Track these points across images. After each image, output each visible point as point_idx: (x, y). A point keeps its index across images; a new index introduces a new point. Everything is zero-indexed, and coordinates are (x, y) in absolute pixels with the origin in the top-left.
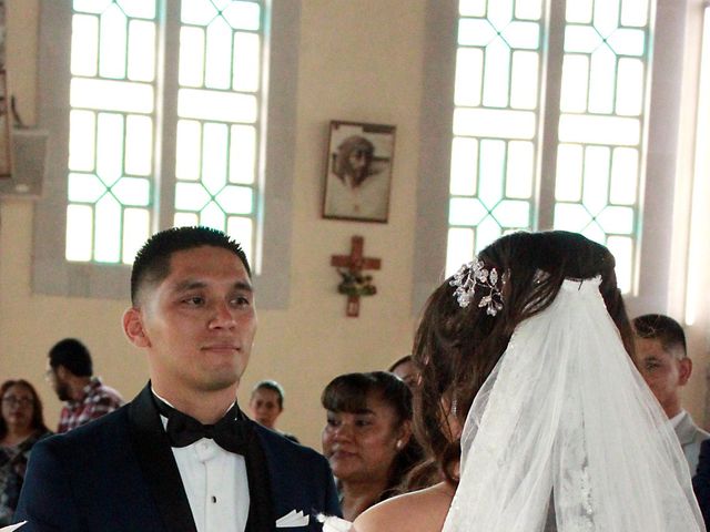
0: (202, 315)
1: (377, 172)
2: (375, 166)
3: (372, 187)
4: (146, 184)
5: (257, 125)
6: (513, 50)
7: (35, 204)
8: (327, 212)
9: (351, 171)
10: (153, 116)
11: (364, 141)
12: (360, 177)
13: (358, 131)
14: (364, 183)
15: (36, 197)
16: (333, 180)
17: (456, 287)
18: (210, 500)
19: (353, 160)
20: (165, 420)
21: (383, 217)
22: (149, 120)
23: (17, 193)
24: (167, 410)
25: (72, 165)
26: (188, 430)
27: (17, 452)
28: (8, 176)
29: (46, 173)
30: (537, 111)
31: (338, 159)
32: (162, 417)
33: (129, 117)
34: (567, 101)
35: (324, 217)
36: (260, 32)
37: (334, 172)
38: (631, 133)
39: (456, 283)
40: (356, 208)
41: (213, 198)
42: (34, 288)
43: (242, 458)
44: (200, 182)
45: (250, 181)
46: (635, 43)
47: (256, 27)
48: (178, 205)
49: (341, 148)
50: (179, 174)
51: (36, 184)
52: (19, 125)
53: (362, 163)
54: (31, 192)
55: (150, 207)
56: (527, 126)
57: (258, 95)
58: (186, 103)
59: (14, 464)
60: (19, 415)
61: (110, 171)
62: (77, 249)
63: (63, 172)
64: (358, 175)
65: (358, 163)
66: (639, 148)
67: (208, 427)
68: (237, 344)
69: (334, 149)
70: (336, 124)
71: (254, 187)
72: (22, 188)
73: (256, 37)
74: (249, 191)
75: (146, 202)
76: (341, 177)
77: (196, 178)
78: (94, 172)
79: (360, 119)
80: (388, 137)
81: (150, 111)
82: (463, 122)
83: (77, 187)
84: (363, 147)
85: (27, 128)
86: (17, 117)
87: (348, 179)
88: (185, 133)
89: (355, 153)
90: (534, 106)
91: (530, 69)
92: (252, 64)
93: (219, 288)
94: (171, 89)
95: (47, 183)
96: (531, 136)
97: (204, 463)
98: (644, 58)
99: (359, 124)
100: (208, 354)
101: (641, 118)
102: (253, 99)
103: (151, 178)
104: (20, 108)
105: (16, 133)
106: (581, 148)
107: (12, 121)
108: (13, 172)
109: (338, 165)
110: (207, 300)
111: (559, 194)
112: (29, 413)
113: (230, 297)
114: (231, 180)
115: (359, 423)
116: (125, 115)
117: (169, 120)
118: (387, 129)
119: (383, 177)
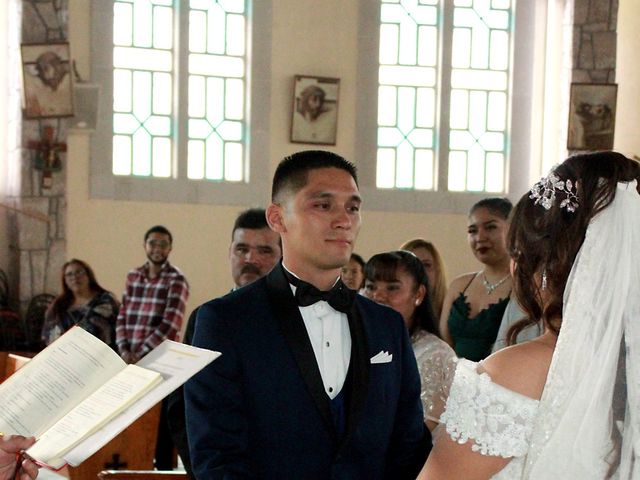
0: (328, 217)
1: (327, 111)
2: (326, 106)
3: (325, 121)
4: (167, 121)
5: (244, 79)
6: (419, 25)
7: (91, 136)
8: (294, 139)
9: (311, 110)
10: (172, 73)
11: (319, 90)
12: (316, 114)
13: (314, 83)
14: (319, 118)
15: (92, 131)
16: (297, 116)
17: (536, 199)
18: (325, 344)
19: (311, 102)
20: (294, 289)
21: (332, 141)
22: (169, 76)
23: (77, 128)
24: (295, 281)
25: (116, 107)
26: (310, 295)
27: (88, 309)
28: (72, 116)
29: (99, 112)
30: (436, 67)
31: (300, 102)
32: (291, 286)
33: (155, 74)
34: (457, 60)
35: (292, 142)
36: (245, 14)
37: (298, 111)
38: (501, 82)
39: (535, 196)
40: (314, 135)
41: (215, 130)
42: (91, 194)
43: (345, 315)
44: (205, 118)
45: (241, 117)
46: (502, 20)
48: (190, 135)
49: (303, 94)
50: (191, 113)
51: (92, 121)
52: (79, 81)
53: (317, 104)
54: (87, 128)
55: (171, 137)
56: (430, 77)
57: (244, 58)
58: (195, 64)
59: (88, 318)
61: (142, 112)
62: (120, 167)
63: (110, 112)
64: (315, 112)
65: (314, 104)
66: (506, 92)
67: (324, 293)
68: (349, 239)
69: (298, 94)
70: (299, 78)
71: (243, 122)
72: (82, 124)
73: (242, 17)
74: (239, 125)
75: (168, 133)
76: (303, 113)
77: (203, 116)
78: (131, 113)
79: (317, 74)
80: (334, 86)
81: (170, 69)
82: (385, 75)
83: (119, 123)
84: (317, 93)
85: (85, 82)
86: (77, 75)
87: (308, 115)
88: (194, 85)
89: (313, 97)
90: (434, 64)
91: (431, 38)
92: (239, 37)
93: (341, 199)
94: (184, 53)
95: (99, 121)
96: (433, 84)
97: (320, 318)
98: (508, 30)
99: (314, 78)
100: (330, 244)
101: (507, 71)
102: (241, 61)
103: (171, 117)
104: (79, 68)
105: (77, 86)
106: (467, 92)
107: (74, 77)
108: (76, 114)
109: (301, 106)
110: (332, 207)
111: (452, 124)
113: (346, 206)
114: (227, 117)
115: (391, 288)
116: (152, 72)
117: (184, 75)
118: (335, 81)
119: (332, 114)
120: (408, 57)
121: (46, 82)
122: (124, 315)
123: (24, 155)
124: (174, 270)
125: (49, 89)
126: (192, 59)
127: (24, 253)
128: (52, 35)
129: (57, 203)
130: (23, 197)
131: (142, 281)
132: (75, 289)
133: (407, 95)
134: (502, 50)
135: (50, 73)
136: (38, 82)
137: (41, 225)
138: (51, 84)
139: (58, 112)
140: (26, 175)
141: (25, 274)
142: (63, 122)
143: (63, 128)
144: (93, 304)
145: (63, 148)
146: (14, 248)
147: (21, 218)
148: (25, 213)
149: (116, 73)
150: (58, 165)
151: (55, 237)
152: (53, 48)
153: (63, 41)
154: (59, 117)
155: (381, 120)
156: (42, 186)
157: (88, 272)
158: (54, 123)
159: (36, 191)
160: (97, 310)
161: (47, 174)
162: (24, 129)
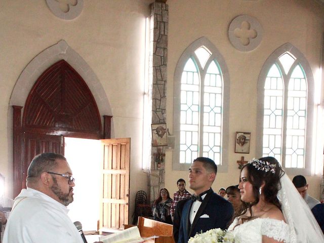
2: (246, 141)
3: (246, 146)
5: (220, 133)
6: (276, 116)
7: (173, 151)
8: (236, 151)
11: (244, 136)
12: (243, 144)
13: (243, 134)
16: (237, 145)
21: (248, 152)
22: (197, 133)
23: (169, 149)
25: (181, 143)
29: (175, 144)
31: (238, 140)
35: (235, 153)
37: (237, 143)
38: (303, 133)
40: (242, 150)
41: (211, 149)
42: (173, 169)
46: (303, 113)
47: (220, 112)
48: (204, 151)
49: (239, 138)
50: (204, 144)
51: (173, 147)
52: (169, 135)
54: (172, 149)
55: (197, 152)
56: (280, 132)
58: (205, 129)
60: (164, 195)
61: (189, 144)
63: (179, 144)
66: (304, 136)
70: (238, 132)
71: (220, 146)
73: (220, 114)
75: (197, 150)
77: (208, 145)
78: (185, 144)
81: (197, 131)
82: (266, 131)
83: (182, 147)
85: (171, 135)
86: (169, 133)
87: (240, 144)
89: (242, 138)
91: (280, 120)
92: (219, 120)
94: (202, 125)
95: (175, 147)
98: (305, 117)
99: (242, 132)
101: (305, 130)
102: (220, 128)
103: (198, 145)
104: (169, 131)
106: (291, 136)
108: (168, 145)
112: (166, 195)
114: (215, 145)
116: (192, 132)
117: (202, 133)
118: (249, 133)
119: (248, 144)
120: (272, 125)
121: (159, 135)
122: (173, 206)
123: (152, 158)
124: (188, 192)
125: (160, 137)
126: (204, 127)
127: (152, 187)
128: (161, 121)
129: (162, 172)
130: (152, 170)
131: (178, 196)
132: (163, 196)
133: (272, 138)
134: (303, 122)
135: (160, 133)
136: (157, 135)
137: (157, 179)
138: (161, 136)
139: (162, 144)
140: (153, 163)
141: (152, 193)
142: (164, 147)
143: (164, 149)
144: (166, 202)
145: (164, 155)
146: (149, 185)
147: (151, 176)
148: (152, 175)
149: (181, 132)
150: (162, 160)
151: (162, 182)
152: (161, 125)
153: (165, 123)
154: (163, 146)
155: (264, 146)
156: (158, 167)
157: (168, 193)
158: (161, 147)
159: (156, 169)
160: (167, 204)
161: (159, 163)
162: (152, 150)
